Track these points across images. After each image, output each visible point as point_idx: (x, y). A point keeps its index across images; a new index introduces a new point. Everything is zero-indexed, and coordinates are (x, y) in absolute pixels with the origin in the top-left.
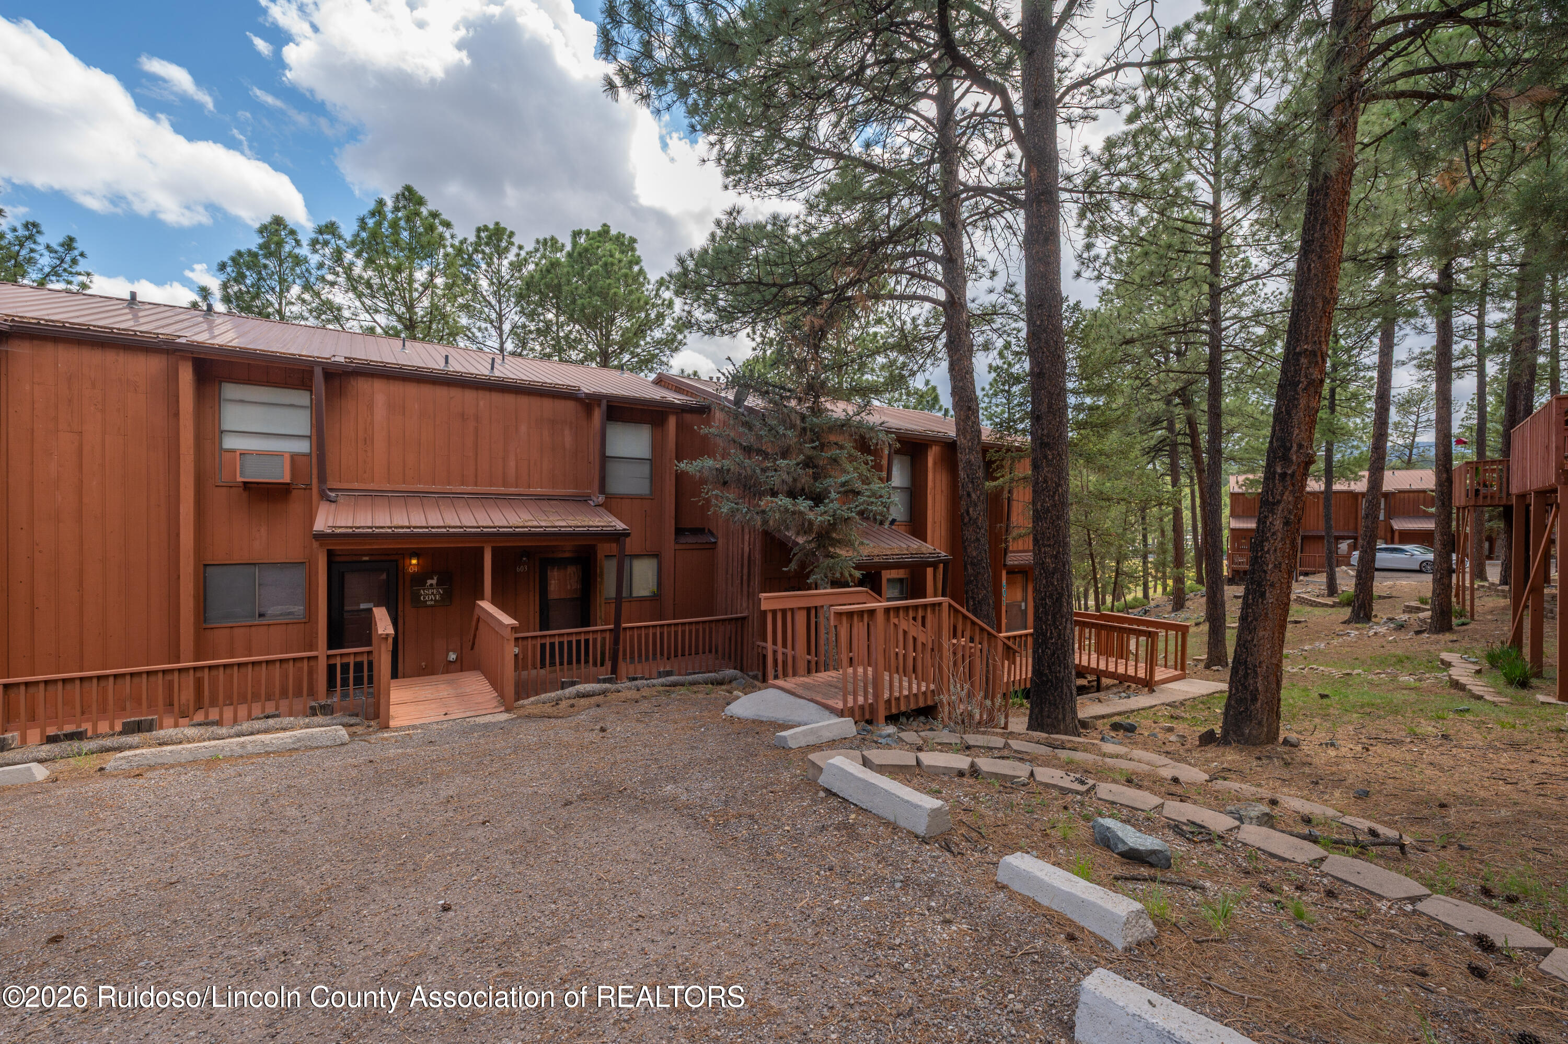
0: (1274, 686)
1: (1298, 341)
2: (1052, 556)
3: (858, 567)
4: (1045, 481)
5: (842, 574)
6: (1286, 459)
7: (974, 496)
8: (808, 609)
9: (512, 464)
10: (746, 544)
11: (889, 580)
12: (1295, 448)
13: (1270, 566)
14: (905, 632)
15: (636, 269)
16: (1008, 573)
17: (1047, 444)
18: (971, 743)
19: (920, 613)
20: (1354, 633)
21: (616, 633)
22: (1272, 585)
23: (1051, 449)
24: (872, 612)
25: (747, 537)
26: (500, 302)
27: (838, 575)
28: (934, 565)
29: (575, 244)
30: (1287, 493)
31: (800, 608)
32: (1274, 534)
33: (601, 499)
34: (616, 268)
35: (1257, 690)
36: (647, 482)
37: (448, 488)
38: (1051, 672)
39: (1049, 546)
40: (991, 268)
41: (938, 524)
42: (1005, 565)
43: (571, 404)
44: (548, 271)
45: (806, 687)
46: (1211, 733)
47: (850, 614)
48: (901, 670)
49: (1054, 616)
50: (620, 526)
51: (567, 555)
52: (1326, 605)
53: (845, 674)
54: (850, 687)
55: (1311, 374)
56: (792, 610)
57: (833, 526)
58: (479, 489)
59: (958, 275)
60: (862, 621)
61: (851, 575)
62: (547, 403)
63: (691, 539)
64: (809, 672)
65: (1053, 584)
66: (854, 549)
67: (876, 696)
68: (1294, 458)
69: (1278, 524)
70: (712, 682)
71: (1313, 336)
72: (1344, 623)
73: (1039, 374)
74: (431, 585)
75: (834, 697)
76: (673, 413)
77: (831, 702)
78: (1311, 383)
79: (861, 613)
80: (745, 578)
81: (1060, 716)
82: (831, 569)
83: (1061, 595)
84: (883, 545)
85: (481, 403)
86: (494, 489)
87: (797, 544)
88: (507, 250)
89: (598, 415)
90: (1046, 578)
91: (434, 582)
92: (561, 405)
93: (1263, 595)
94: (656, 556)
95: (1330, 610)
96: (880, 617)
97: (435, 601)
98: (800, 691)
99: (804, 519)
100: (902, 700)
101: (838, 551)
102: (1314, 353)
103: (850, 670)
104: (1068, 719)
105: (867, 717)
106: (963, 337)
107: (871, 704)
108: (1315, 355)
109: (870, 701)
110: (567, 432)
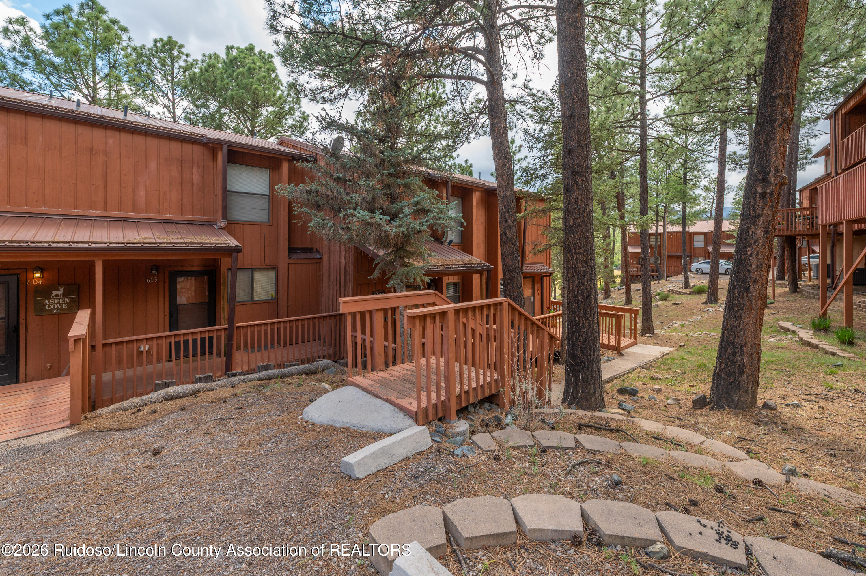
0: (756, 362)
1: (774, 87)
2: (582, 262)
3: (427, 274)
4: (576, 202)
5: (414, 279)
6: (765, 181)
7: (509, 221)
8: (385, 311)
9: (142, 193)
10: (343, 258)
11: (448, 284)
12: (773, 171)
13: (753, 267)
14: (473, 330)
15: (273, 76)
16: (524, 278)
17: (578, 172)
18: (545, 443)
19: (485, 312)
20: (712, 310)
21: (230, 332)
22: (755, 282)
23: (580, 176)
24: (443, 314)
25: (343, 254)
26: (173, 94)
27: (412, 280)
28: (480, 272)
29: (228, 54)
30: (766, 208)
31: (377, 310)
32: (756, 241)
33: (223, 223)
34: (256, 71)
35: (744, 365)
36: (266, 212)
37: (76, 211)
38: (583, 355)
39: (580, 253)
40: (514, 71)
41: (479, 245)
42: (522, 273)
43: (197, 149)
44: (207, 70)
45: (383, 383)
46: (703, 398)
47: (423, 317)
48: (470, 361)
49: (585, 311)
50: (233, 242)
51: (194, 268)
52: (686, 294)
53: (418, 365)
54: (424, 380)
55: (786, 113)
56: (371, 312)
57: (406, 237)
58: (108, 213)
59: (496, 62)
60: (435, 322)
61: (422, 281)
62: (176, 146)
63: (302, 256)
64: (387, 365)
65: (583, 284)
66: (424, 260)
67: (448, 393)
68: (773, 180)
69: (760, 233)
70: (306, 373)
71: (786, 82)
72: (703, 304)
73: (571, 116)
74: (57, 295)
75: (407, 396)
76: (285, 160)
77: (404, 403)
78: (785, 120)
79: (433, 316)
80: (342, 284)
81: (592, 391)
82: (406, 275)
83: (590, 293)
84: (445, 258)
85: (111, 141)
86: (123, 214)
87: (379, 256)
88: (178, 57)
89: (221, 157)
90: (578, 279)
91: (60, 292)
92: (188, 148)
93: (747, 290)
94: (274, 268)
95: (690, 297)
96: (451, 317)
97: (62, 309)
98: (376, 390)
99: (381, 231)
100: (471, 392)
101: (411, 261)
102: (787, 96)
103: (423, 361)
104: (597, 393)
105: (440, 415)
106: (501, 107)
107: (444, 401)
108: (788, 98)
109: (443, 398)
110: (194, 170)
